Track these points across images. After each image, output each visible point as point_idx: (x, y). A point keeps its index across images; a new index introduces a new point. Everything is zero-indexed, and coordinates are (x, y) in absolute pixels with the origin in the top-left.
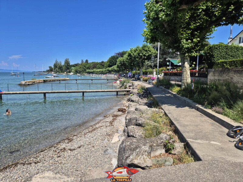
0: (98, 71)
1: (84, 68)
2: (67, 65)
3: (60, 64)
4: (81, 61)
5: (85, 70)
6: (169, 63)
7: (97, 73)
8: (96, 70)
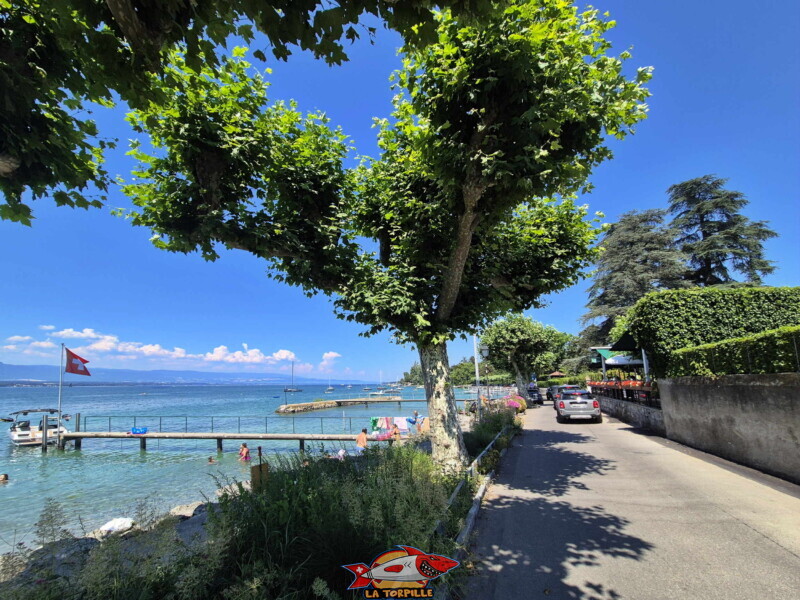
6: (598, 359)
7: (492, 383)
8: (487, 376)
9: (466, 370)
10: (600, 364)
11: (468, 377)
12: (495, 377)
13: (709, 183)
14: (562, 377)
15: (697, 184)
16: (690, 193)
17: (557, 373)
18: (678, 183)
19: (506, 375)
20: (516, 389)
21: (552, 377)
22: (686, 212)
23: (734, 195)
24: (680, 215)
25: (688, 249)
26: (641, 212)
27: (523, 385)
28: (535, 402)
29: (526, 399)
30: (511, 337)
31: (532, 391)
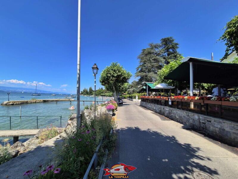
2: (91, 90)
5: (100, 94)
6: (146, 87)
7: (107, 96)
8: (106, 94)
9: (100, 92)
10: (146, 89)
12: (108, 94)
13: (171, 40)
15: (168, 39)
16: (167, 42)
17: (125, 94)
18: (164, 38)
19: (111, 93)
20: (113, 98)
21: (123, 95)
22: (164, 48)
23: (177, 44)
24: (163, 48)
25: (164, 58)
26: (154, 44)
27: (116, 96)
28: (120, 104)
29: (117, 102)
30: (114, 74)
31: (119, 99)
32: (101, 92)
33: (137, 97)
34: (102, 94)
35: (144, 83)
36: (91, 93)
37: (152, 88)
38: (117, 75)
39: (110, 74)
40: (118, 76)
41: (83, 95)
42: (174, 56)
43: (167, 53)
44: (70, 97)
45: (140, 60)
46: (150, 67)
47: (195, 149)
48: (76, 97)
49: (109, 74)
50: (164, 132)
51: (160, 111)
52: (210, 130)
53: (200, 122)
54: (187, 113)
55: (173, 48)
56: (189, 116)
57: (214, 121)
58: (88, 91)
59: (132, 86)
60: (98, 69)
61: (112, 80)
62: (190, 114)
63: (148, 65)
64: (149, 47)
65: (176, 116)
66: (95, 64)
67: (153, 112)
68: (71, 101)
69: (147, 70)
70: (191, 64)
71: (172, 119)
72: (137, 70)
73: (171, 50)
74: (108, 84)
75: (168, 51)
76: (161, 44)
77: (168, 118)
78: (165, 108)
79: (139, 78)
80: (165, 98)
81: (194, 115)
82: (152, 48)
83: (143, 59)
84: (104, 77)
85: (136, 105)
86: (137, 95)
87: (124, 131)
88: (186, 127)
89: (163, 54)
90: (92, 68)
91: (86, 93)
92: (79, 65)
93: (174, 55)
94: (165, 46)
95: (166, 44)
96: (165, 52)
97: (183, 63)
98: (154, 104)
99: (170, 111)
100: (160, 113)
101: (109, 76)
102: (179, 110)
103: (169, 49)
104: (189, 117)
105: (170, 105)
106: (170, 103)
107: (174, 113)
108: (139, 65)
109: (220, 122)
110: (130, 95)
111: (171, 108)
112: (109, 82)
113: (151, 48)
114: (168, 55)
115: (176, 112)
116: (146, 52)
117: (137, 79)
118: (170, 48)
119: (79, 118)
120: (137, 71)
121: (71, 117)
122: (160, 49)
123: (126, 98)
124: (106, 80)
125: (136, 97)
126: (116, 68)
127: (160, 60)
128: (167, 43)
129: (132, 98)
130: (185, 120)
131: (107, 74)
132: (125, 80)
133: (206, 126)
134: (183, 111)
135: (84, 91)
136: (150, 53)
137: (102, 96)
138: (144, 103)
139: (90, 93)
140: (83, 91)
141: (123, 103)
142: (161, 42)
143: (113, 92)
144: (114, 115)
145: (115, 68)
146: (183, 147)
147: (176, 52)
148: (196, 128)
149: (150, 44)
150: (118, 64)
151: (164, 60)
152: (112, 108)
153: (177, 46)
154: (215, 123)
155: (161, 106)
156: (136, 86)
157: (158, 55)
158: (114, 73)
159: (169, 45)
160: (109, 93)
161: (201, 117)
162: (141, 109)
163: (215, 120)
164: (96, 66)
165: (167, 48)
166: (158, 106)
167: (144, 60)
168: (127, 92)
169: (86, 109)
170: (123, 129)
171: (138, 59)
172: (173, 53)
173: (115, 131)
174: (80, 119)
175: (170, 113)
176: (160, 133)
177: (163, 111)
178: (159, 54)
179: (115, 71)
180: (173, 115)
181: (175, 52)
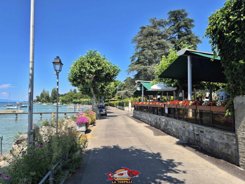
0: (84, 101)
1: (71, 97)
2: (55, 94)
3: (47, 94)
4: (70, 90)
5: (72, 100)
6: (140, 88)
7: (83, 103)
8: (82, 100)
9: (71, 96)
10: (141, 91)
11: (72, 99)
12: (85, 100)
13: (183, 13)
14: (116, 101)
15: (179, 12)
16: (176, 16)
17: (113, 99)
18: (172, 11)
21: (111, 101)
22: (173, 25)
23: (191, 21)
24: (171, 26)
25: (173, 42)
26: (158, 20)
27: (95, 104)
28: (102, 115)
29: (96, 113)
30: (91, 68)
31: (101, 108)
32: (73, 97)
33: (130, 104)
34: (74, 100)
35: (138, 82)
36: (56, 98)
37: (149, 90)
38: (96, 71)
39: (86, 68)
40: (98, 72)
41: (39, 103)
42: (187, 40)
43: (177, 34)
44: (16, 107)
45: (136, 45)
46: (150, 56)
47: (176, 164)
48: (26, 107)
49: (84, 68)
50: (150, 149)
51: (156, 123)
52: (203, 143)
53: (194, 134)
54: (183, 124)
55: (186, 26)
56: (184, 127)
57: (206, 131)
58: (50, 95)
59: (125, 87)
60: (62, 64)
61: (88, 78)
62: (185, 125)
63: (149, 52)
64: (151, 24)
65: (173, 129)
66: (57, 57)
67: (147, 125)
68: (16, 114)
69: (147, 61)
70: (189, 58)
71: (169, 134)
72: (132, 60)
73: (183, 30)
74: (83, 84)
75: (178, 31)
76: (168, 21)
77: (164, 132)
78: (161, 119)
79: (136, 73)
80: (160, 104)
81: (189, 126)
82: (155, 26)
83: (141, 43)
84: (76, 74)
85: (126, 117)
86: (130, 101)
87: (97, 151)
88: (181, 142)
89: (171, 35)
90: (53, 63)
91: (45, 99)
92: (32, 62)
93: (188, 37)
94: (175, 24)
95: (176, 20)
96: (174, 33)
97: (180, 56)
98: (150, 113)
99: (167, 122)
100: (156, 126)
101: (84, 71)
102: (176, 120)
103: (180, 27)
104: (184, 129)
105: (166, 114)
106: (166, 111)
107: (171, 124)
108: (135, 52)
109: (210, 132)
110: (121, 101)
111: (167, 118)
112: (84, 81)
113: (152, 25)
114: (179, 37)
115: (172, 123)
116: (145, 32)
117: (132, 75)
118: (182, 26)
119: (32, 134)
120: (133, 62)
121: (19, 139)
122: (167, 27)
123: (115, 105)
124: (78, 77)
125: (128, 103)
126: (95, 59)
127: (166, 46)
128: (177, 18)
129: (123, 106)
130: (181, 134)
131: (80, 69)
132: (109, 78)
133: (199, 138)
134: (179, 121)
135: (42, 95)
136: (151, 34)
137: (75, 103)
138: (138, 112)
139: (54, 99)
140: (40, 96)
141: (108, 114)
142: (168, 16)
143: (91, 96)
144: (88, 131)
145: (93, 59)
146: (163, 163)
147: (191, 33)
148: (191, 142)
149: (152, 20)
150: (98, 53)
151: (173, 45)
152: (85, 121)
153: (192, 23)
154: (206, 133)
155: (157, 116)
156: (131, 86)
157: (164, 37)
158: (92, 66)
159: (180, 22)
160: (87, 98)
161: (195, 128)
162: (133, 122)
163: (206, 129)
164: (59, 60)
165: (177, 26)
166: (154, 117)
167: (142, 45)
168: (116, 96)
169: (44, 127)
170: (96, 149)
171: (134, 43)
172: (186, 35)
173: (85, 152)
174: (32, 136)
175: (166, 125)
176: (144, 151)
177: (159, 122)
178: (165, 35)
179: (92, 64)
180: (170, 127)
181: (189, 33)
